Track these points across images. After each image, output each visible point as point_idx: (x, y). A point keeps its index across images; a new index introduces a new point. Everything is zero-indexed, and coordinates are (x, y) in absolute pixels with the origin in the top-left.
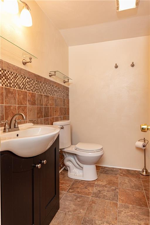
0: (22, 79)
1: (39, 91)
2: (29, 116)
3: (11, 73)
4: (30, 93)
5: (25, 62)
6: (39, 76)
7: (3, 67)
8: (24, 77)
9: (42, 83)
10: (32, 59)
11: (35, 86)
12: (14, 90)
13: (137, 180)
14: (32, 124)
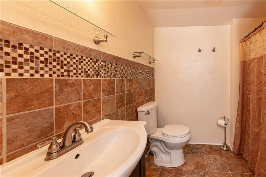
0: (93, 64)
1: (119, 76)
2: (103, 110)
3: (71, 55)
4: (105, 80)
5: (97, 41)
6: (119, 58)
7: (52, 47)
8: (97, 60)
9: (124, 66)
10: (108, 38)
11: (114, 71)
12: (76, 80)
13: (221, 158)
14: (109, 120)
